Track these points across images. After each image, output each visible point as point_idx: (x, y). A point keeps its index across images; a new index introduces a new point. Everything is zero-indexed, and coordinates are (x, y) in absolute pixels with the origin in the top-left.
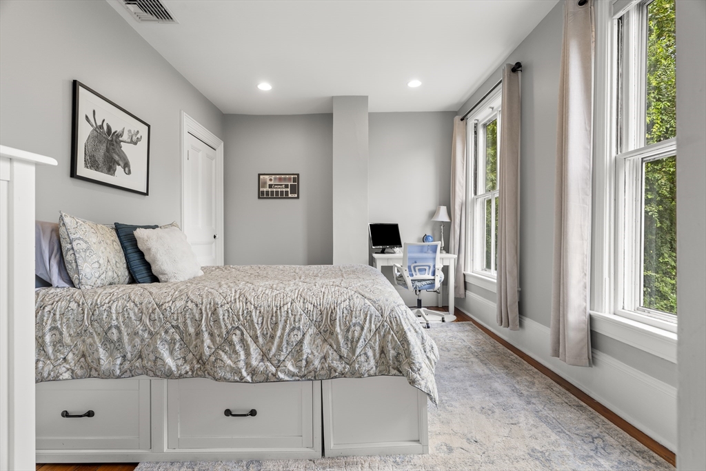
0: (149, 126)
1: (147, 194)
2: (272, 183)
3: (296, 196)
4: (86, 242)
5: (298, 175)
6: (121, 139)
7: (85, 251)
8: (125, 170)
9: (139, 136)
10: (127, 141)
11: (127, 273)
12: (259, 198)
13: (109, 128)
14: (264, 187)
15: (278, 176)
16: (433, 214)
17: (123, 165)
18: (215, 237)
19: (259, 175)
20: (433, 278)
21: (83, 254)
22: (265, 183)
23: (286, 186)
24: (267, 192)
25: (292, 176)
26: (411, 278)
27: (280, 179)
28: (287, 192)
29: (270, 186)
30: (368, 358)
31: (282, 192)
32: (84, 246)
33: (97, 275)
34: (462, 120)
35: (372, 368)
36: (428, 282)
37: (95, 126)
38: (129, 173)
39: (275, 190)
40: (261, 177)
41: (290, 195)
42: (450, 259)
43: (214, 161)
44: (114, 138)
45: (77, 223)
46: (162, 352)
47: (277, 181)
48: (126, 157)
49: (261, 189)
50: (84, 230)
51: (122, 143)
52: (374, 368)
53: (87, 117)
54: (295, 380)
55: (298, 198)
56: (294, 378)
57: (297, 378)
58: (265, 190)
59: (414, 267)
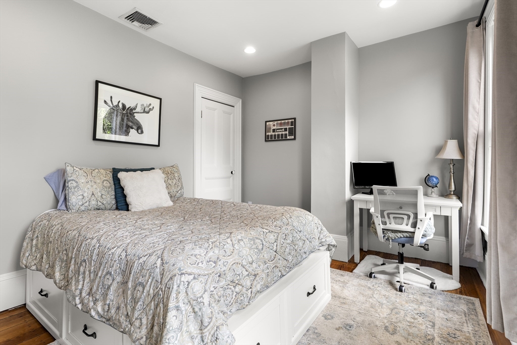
0: (161, 99)
1: (159, 146)
2: (275, 128)
3: (293, 137)
4: (77, 182)
5: (295, 119)
6: (134, 111)
7: (75, 188)
8: (138, 132)
9: (151, 107)
10: (140, 112)
11: (114, 202)
12: (266, 141)
13: (124, 106)
14: (269, 132)
15: (279, 122)
16: (439, 150)
17: (136, 128)
18: (232, 173)
19: (266, 122)
20: (412, 230)
21: (73, 190)
22: (270, 128)
23: (286, 130)
24: (271, 135)
25: (290, 121)
26: (382, 226)
27: (281, 124)
28: (286, 135)
29: (274, 131)
30: (141, 325)
31: (282, 135)
32: (75, 184)
33: (80, 203)
34: (478, 25)
35: (142, 338)
36: (405, 234)
37: (112, 106)
38: (142, 132)
39: (277, 133)
40: (267, 123)
41: (288, 138)
42: (452, 207)
43: (232, 116)
44: (128, 111)
45: (74, 170)
46: (57, 266)
47: (279, 126)
48: (139, 123)
49: (267, 134)
50: (78, 174)
51: (135, 114)
52: (144, 339)
53: (105, 101)
54: (102, 321)
55: (295, 139)
56: (101, 319)
57: (104, 320)
58: (270, 134)
59: (388, 214)
